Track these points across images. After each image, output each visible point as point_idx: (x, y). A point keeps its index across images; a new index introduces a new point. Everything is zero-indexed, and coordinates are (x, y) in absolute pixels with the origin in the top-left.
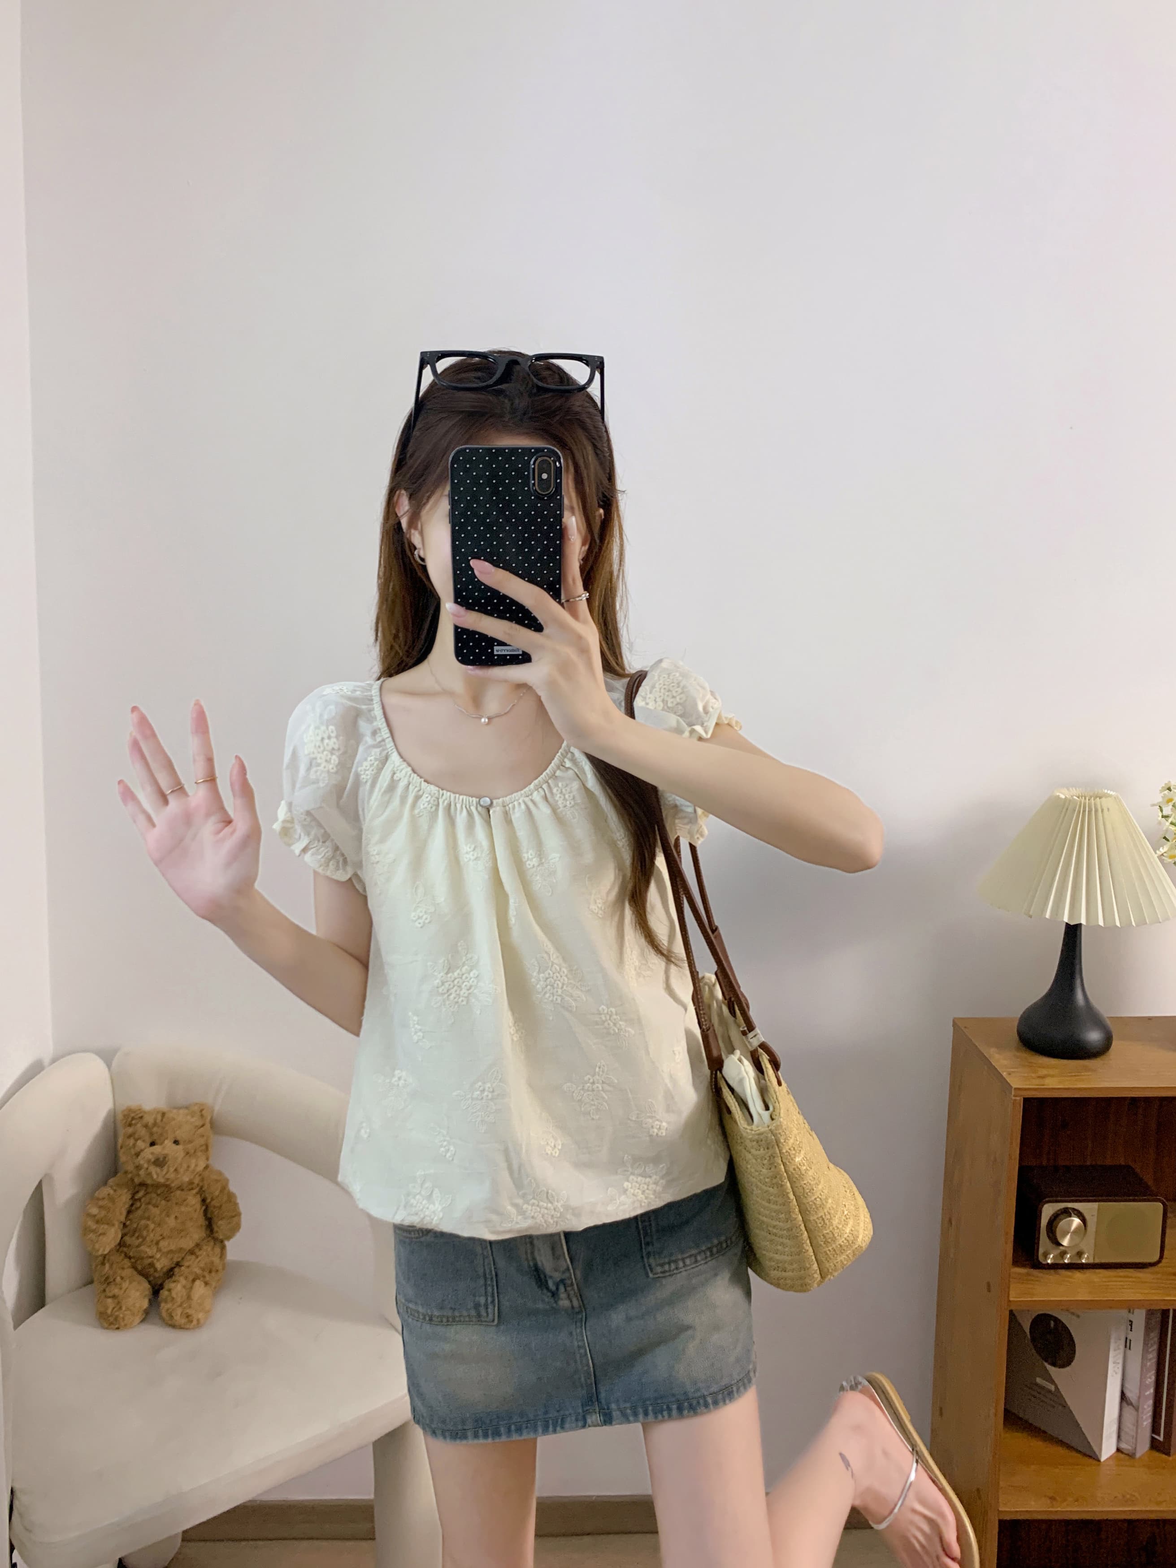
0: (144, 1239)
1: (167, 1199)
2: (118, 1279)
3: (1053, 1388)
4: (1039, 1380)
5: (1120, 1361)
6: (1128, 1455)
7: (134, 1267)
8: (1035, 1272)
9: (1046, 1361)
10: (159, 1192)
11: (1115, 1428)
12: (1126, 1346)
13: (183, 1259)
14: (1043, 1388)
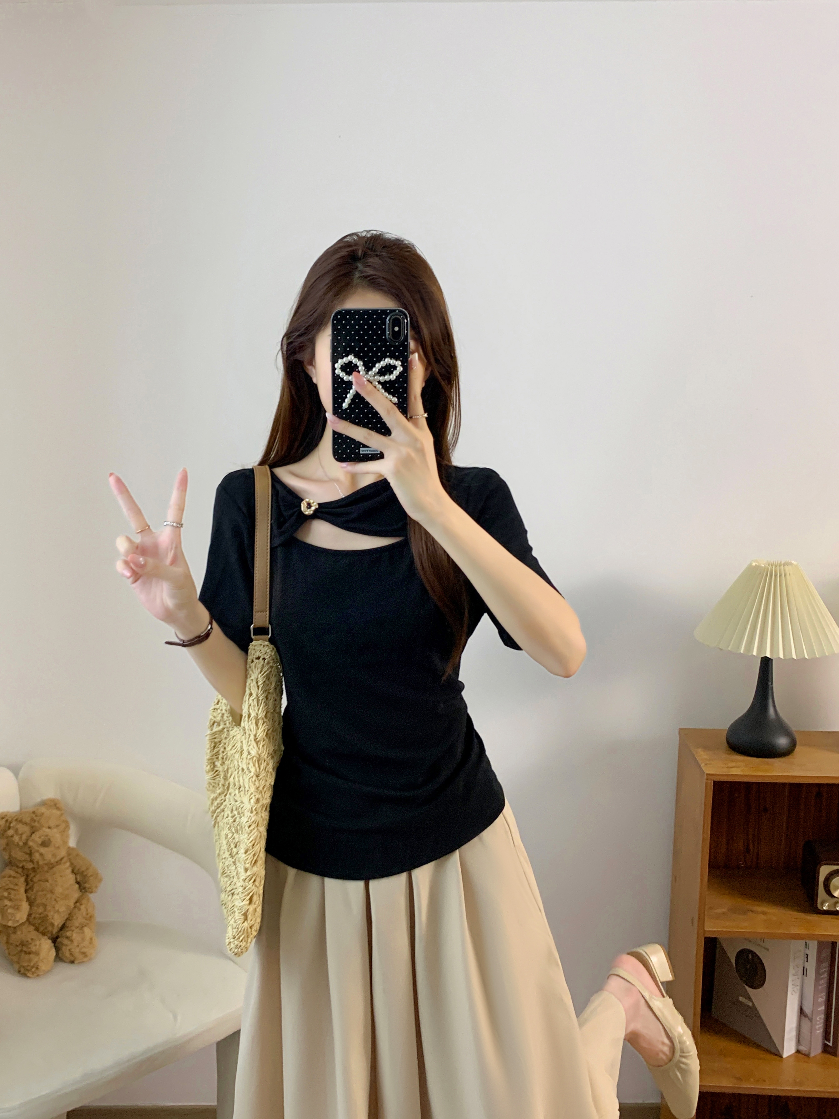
3: (750, 1004)
4: (741, 999)
5: (799, 984)
6: (805, 1055)
9: (747, 984)
12: (803, 974)
14: (743, 1004)
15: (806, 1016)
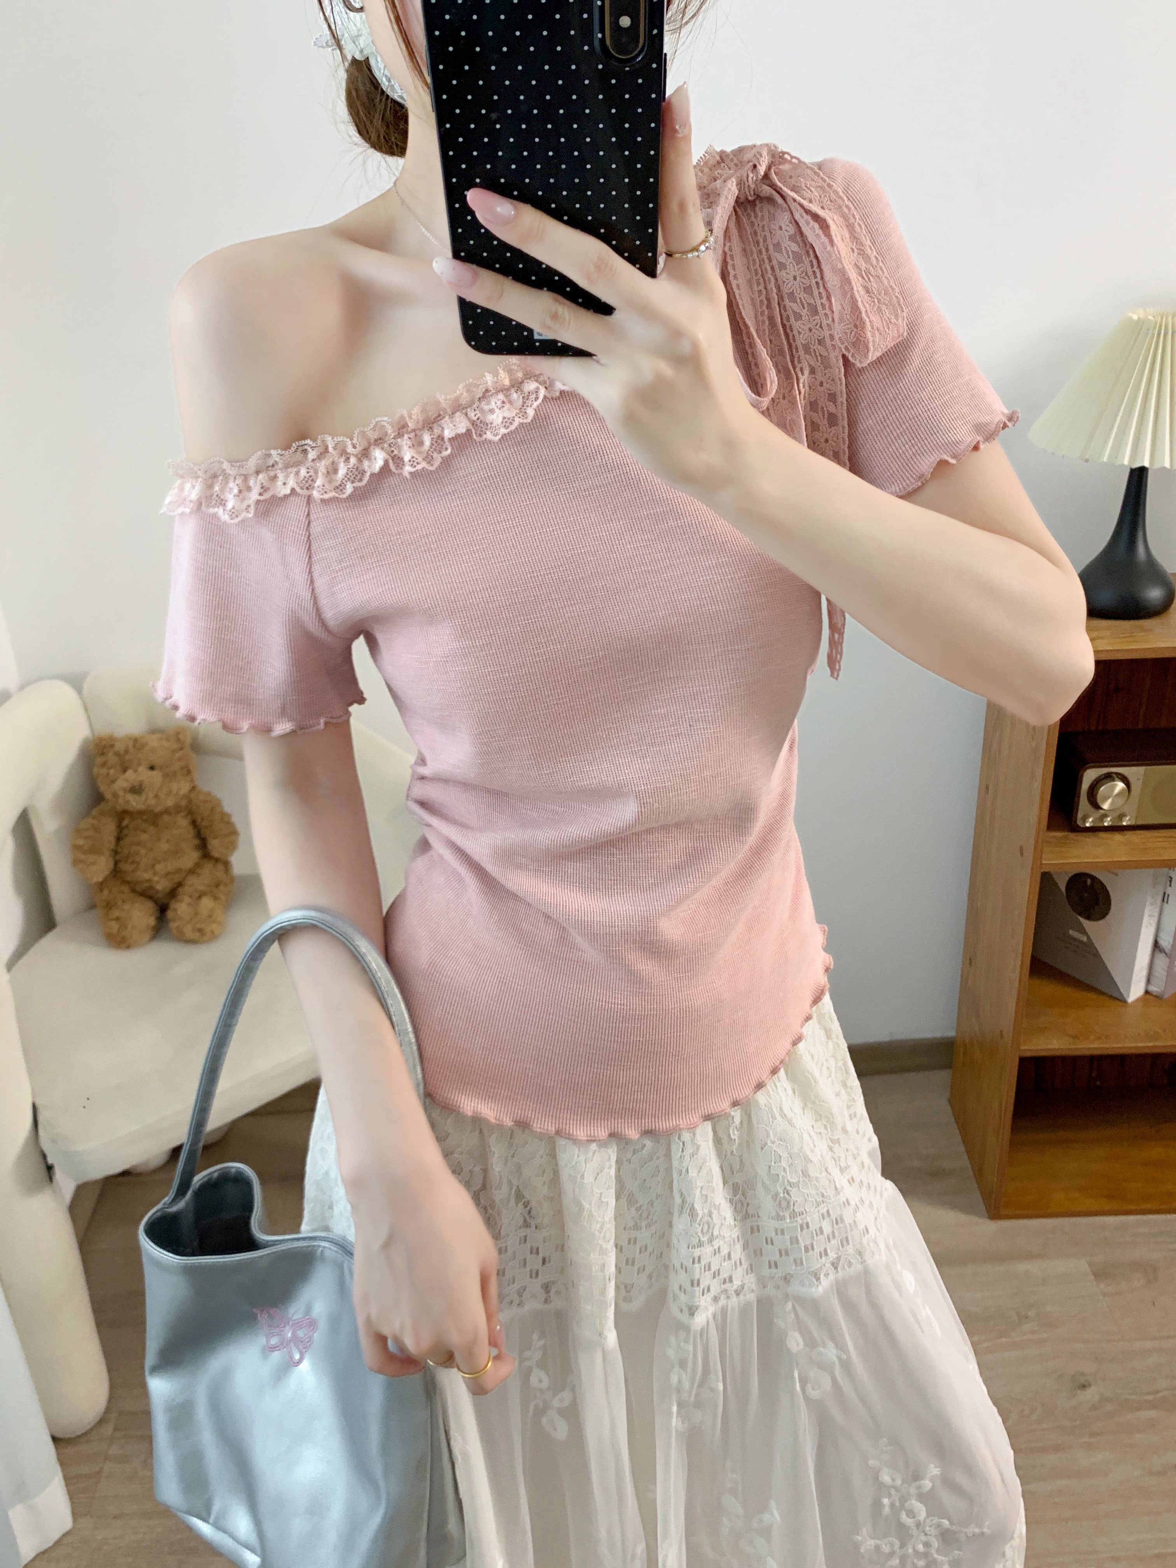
0: (138, 864)
1: (155, 824)
2: (120, 903)
3: (1085, 939)
4: (1071, 932)
5: (1156, 914)
6: (1156, 997)
7: (134, 891)
8: (1072, 835)
9: (1080, 915)
10: (145, 817)
11: (1145, 973)
12: (1163, 900)
13: (184, 879)
14: (1075, 940)
15: (1162, 951)
